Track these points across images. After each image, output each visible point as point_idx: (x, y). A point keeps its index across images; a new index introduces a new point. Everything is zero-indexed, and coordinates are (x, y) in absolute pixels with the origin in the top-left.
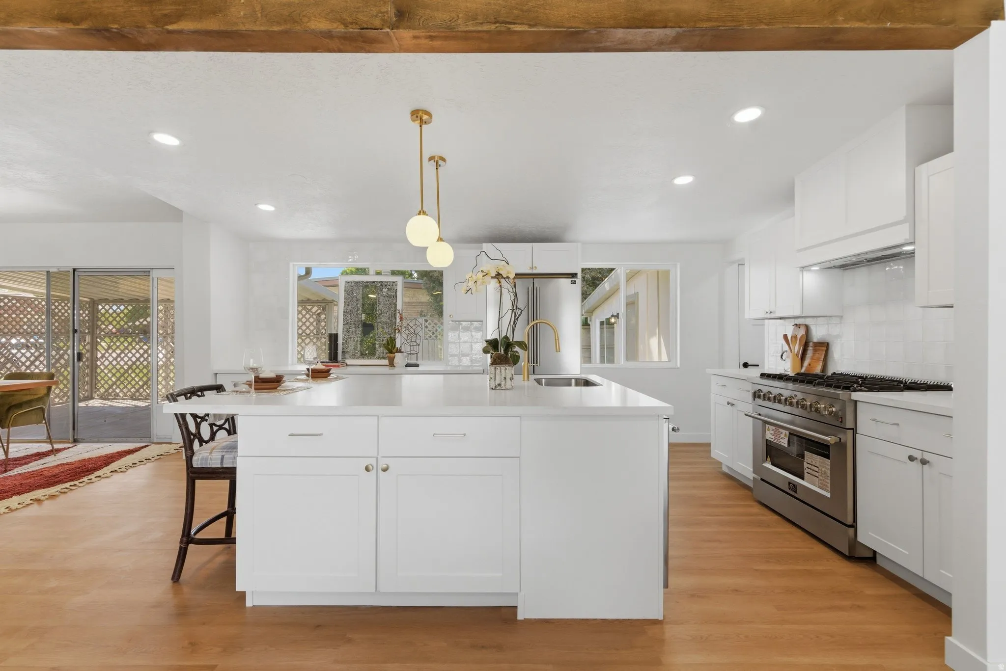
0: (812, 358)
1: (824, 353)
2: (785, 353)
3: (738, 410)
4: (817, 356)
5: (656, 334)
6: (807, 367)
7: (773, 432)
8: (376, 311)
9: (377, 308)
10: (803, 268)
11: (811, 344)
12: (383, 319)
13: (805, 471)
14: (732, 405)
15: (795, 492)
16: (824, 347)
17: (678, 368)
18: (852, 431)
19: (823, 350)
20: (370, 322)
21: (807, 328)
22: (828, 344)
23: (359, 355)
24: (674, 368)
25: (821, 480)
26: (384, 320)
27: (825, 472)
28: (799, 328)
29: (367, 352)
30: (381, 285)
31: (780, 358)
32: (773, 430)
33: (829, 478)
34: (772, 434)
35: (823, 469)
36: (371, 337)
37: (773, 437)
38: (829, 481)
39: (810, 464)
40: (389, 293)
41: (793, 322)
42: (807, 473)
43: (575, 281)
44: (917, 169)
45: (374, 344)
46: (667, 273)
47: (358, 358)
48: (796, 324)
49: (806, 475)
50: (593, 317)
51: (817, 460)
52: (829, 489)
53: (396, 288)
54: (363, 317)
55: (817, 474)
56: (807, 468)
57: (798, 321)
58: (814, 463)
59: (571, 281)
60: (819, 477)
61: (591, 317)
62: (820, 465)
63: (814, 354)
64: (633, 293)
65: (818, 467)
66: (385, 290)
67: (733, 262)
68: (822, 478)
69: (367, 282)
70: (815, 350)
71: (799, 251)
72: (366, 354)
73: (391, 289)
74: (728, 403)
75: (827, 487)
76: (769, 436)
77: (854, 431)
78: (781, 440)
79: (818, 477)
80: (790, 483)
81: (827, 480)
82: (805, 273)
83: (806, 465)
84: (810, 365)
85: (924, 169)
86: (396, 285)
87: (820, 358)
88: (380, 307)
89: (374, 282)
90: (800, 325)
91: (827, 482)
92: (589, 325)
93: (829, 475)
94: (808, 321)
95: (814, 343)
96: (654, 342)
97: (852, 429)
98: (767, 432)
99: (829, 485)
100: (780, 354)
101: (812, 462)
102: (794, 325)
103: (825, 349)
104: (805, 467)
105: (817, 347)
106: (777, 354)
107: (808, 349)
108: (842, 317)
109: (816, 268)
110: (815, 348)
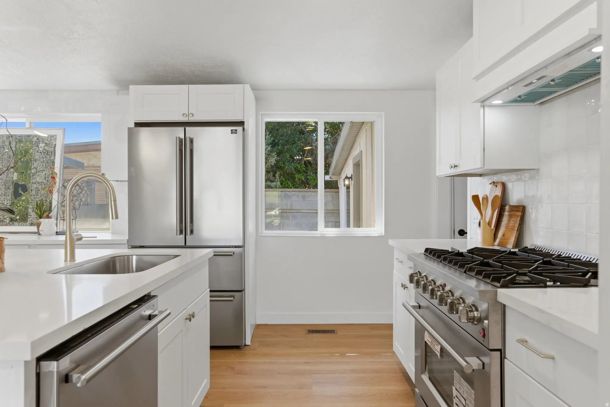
0: (507, 227)
1: (519, 219)
3: (410, 295)
4: (512, 223)
6: (501, 239)
8: (30, 169)
9: (31, 166)
10: (484, 102)
11: (507, 208)
12: (38, 179)
16: (521, 211)
17: (383, 236)
18: (499, 353)
19: (518, 216)
20: (23, 183)
21: (504, 186)
22: (525, 207)
23: (8, 222)
24: (379, 236)
26: (40, 181)
28: (496, 186)
29: (18, 218)
30: (38, 139)
36: (24, 200)
37: (430, 340)
39: (458, 392)
40: (46, 148)
41: (492, 178)
43: (236, 130)
45: (27, 208)
47: (6, 225)
48: (494, 182)
51: (465, 388)
53: (54, 143)
54: (15, 176)
57: (495, 178)
58: (462, 392)
59: (232, 130)
61: (339, 180)
62: (467, 398)
64: (360, 151)
66: (42, 145)
69: (21, 136)
70: (511, 217)
72: (17, 220)
73: (49, 144)
74: (402, 286)
76: (427, 337)
77: (502, 352)
82: (487, 110)
83: (454, 392)
84: (504, 235)
86: (55, 139)
87: (514, 226)
88: (36, 164)
89: (29, 136)
90: (497, 183)
92: (339, 188)
94: (504, 178)
95: (510, 206)
97: (500, 350)
101: (460, 388)
102: (491, 184)
103: (520, 214)
105: (513, 213)
106: (475, 219)
107: (503, 215)
108: (538, 170)
109: (497, 102)
110: (510, 213)
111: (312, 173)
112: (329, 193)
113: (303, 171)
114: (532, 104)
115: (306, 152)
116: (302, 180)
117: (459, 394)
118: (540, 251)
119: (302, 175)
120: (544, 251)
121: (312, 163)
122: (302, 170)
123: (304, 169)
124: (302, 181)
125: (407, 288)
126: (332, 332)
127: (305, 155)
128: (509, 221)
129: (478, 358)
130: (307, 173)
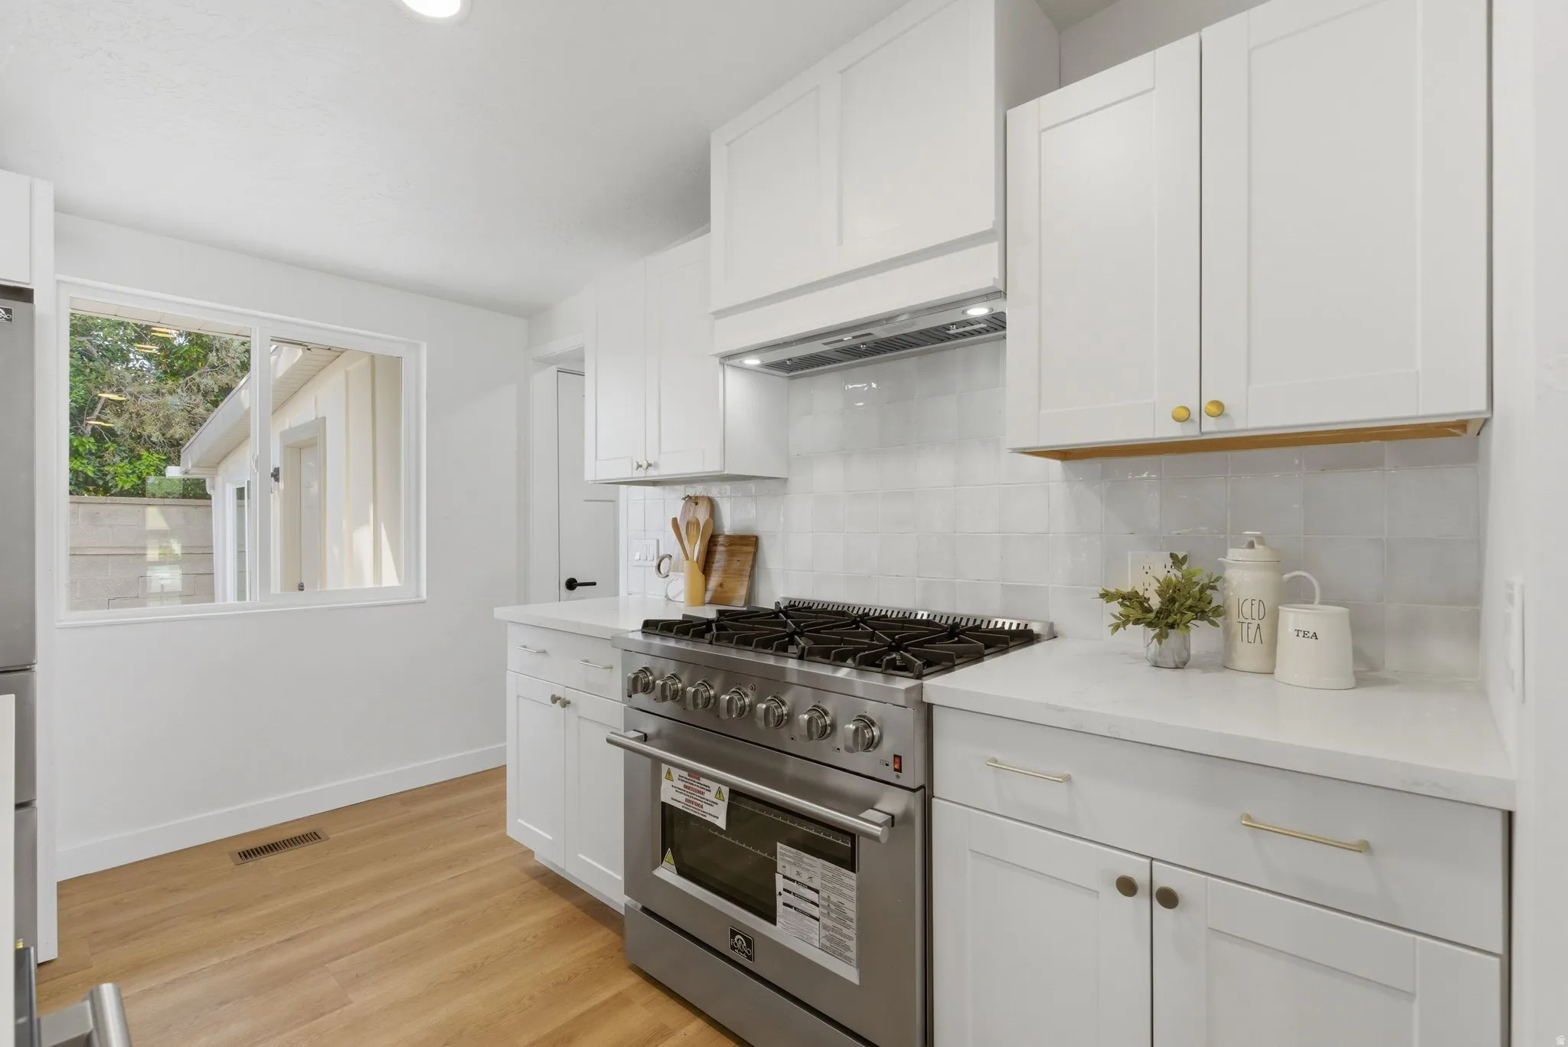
0: (726, 571)
2: (666, 560)
3: (579, 717)
4: (736, 565)
5: (368, 522)
6: (716, 591)
7: (681, 785)
10: (727, 359)
11: (721, 539)
13: (780, 900)
14: (565, 704)
15: (750, 958)
16: (747, 544)
17: (423, 602)
18: (921, 792)
19: (747, 553)
21: (712, 505)
22: (757, 538)
24: (414, 603)
25: (825, 927)
27: (839, 906)
28: (697, 504)
31: (654, 569)
32: (681, 778)
33: (854, 925)
34: (678, 790)
35: (834, 898)
37: (682, 798)
38: (852, 933)
39: (793, 881)
41: (681, 491)
42: (785, 904)
44: (1010, 112)
46: (395, 363)
48: (688, 496)
49: (780, 908)
50: (219, 479)
51: (816, 869)
52: (853, 955)
55: (816, 912)
56: (785, 890)
57: (690, 490)
58: (804, 879)
60: (822, 919)
61: (213, 479)
62: (824, 887)
63: (728, 561)
64: (314, 418)
65: (817, 892)
67: (546, 362)
68: (829, 923)
70: (731, 554)
71: (719, 314)
74: (554, 699)
75: (848, 949)
76: (671, 793)
77: (926, 790)
78: (706, 808)
79: (818, 920)
80: (733, 934)
81: (845, 931)
82: (729, 373)
83: (780, 883)
84: (721, 585)
85: (1027, 115)
87: (742, 570)
90: (697, 498)
91: (845, 936)
92: (209, 498)
93: (852, 915)
94: (714, 491)
95: (727, 537)
96: (364, 537)
97: (922, 788)
98: (665, 784)
99: (852, 944)
100: (655, 563)
101: (798, 873)
102: (684, 499)
103: (749, 549)
104: (779, 887)
105: (733, 548)
106: (648, 559)
107: (715, 551)
108: (786, 480)
109: (752, 362)
110: (731, 548)
111: (117, 459)
112: (174, 509)
113: (87, 451)
114: (787, 375)
115: (99, 406)
116: (86, 474)
117: (795, 884)
118: (806, 608)
119: (85, 461)
120: (814, 607)
121: (118, 433)
122: (85, 450)
123: (92, 447)
124: (87, 476)
125: (569, 703)
126: (312, 837)
127: (96, 413)
128: (729, 561)
129: (872, 809)
130: (101, 457)
